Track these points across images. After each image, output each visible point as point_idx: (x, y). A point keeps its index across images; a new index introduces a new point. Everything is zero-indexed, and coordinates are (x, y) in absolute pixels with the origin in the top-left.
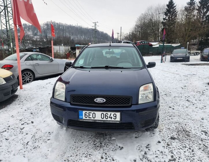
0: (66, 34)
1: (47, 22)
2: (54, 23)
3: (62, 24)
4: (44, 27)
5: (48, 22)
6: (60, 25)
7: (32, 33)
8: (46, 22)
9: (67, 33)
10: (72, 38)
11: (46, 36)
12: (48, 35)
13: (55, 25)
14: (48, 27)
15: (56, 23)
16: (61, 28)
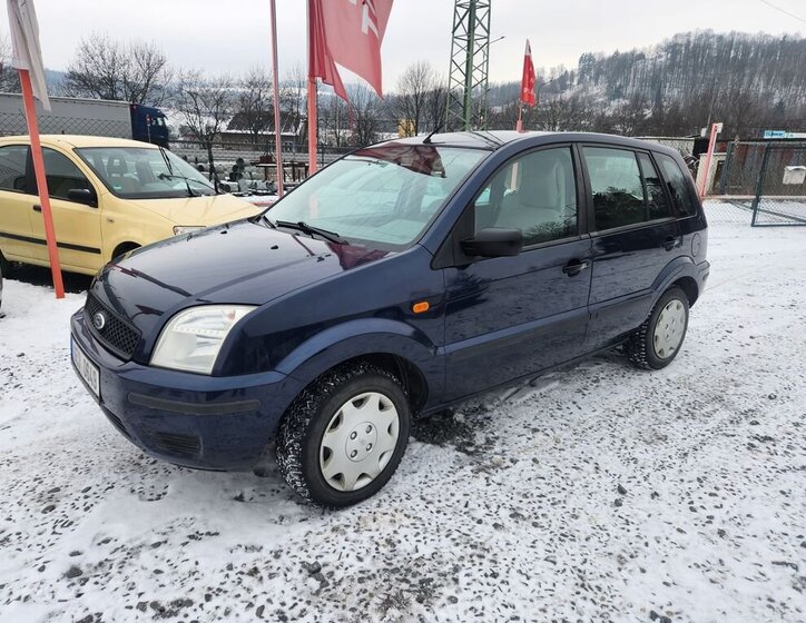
0: (751, 82)
1: (676, 36)
2: (707, 35)
3: (745, 35)
4: (659, 60)
5: (681, 35)
6: (730, 45)
7: (604, 90)
8: (670, 38)
9: (757, 79)
10: (776, 101)
11: (659, 97)
12: (667, 93)
13: (709, 46)
14: (673, 57)
15: (714, 36)
16: (735, 57)
